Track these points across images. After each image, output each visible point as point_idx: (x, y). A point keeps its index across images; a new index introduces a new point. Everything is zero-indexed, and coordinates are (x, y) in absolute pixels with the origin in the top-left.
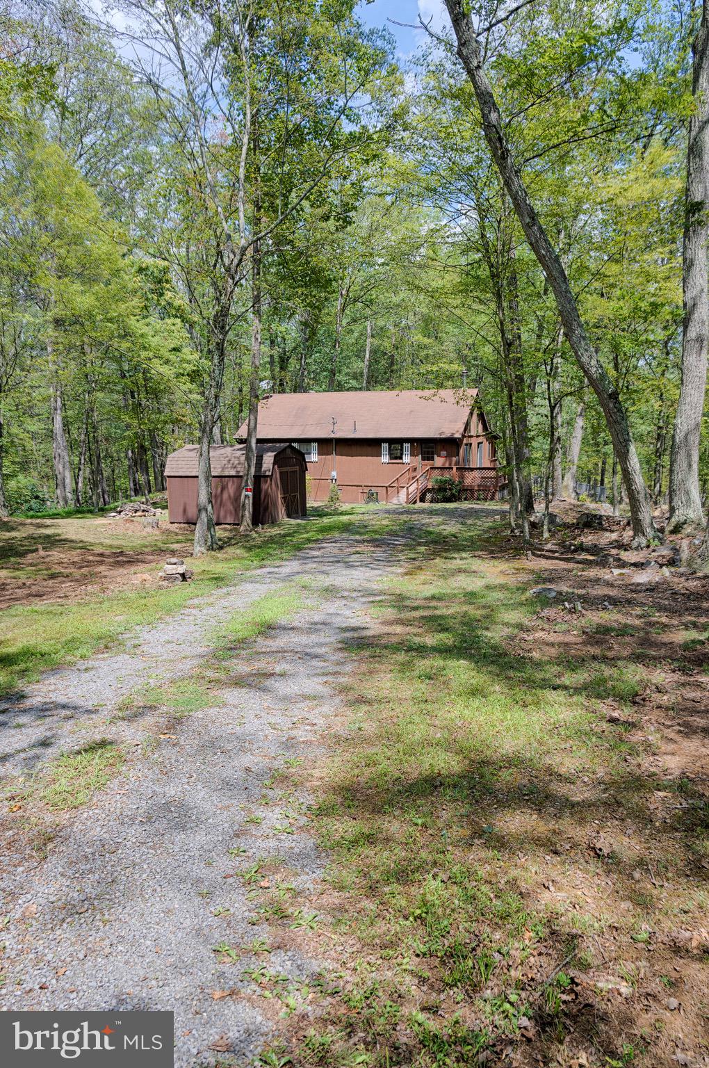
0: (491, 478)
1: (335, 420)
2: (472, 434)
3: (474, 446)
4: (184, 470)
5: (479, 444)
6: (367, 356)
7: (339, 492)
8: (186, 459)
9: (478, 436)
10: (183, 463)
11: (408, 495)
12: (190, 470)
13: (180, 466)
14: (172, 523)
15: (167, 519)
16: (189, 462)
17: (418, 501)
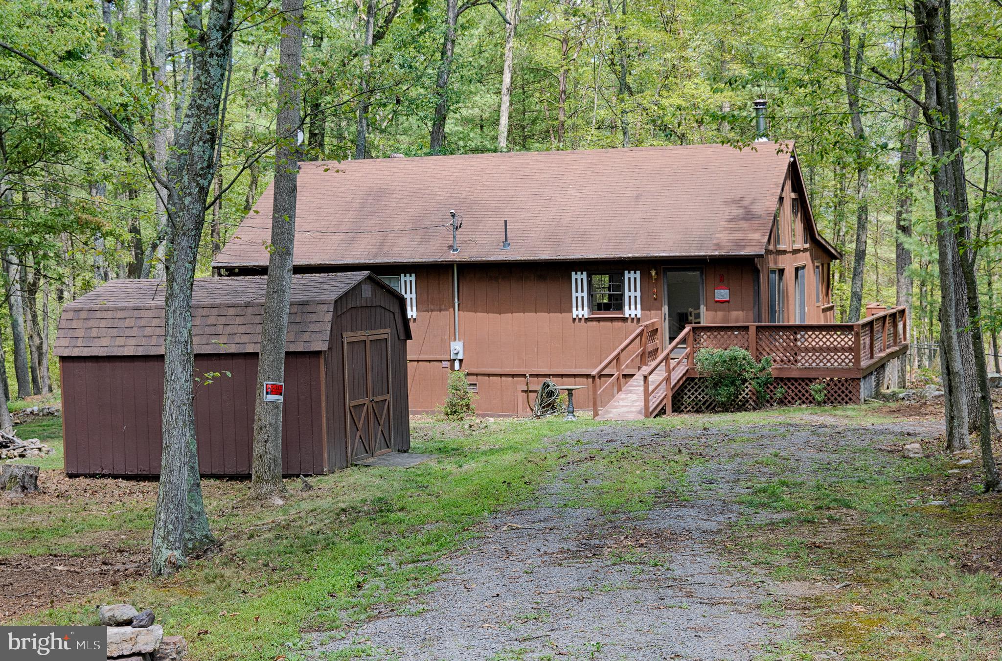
0: (843, 349)
1: (458, 219)
2: (782, 247)
3: (789, 274)
4: (105, 342)
5: (797, 269)
6: (507, 78)
7: (471, 391)
8: (109, 314)
9: (796, 252)
10: (103, 324)
11: (647, 394)
12: (120, 341)
13: (94, 333)
14: (71, 476)
15: (61, 465)
16: (117, 323)
17: (669, 409)
